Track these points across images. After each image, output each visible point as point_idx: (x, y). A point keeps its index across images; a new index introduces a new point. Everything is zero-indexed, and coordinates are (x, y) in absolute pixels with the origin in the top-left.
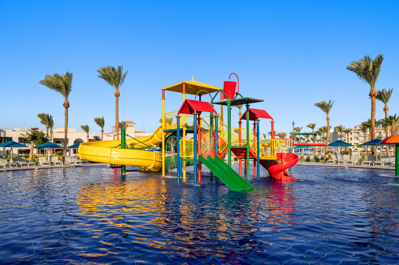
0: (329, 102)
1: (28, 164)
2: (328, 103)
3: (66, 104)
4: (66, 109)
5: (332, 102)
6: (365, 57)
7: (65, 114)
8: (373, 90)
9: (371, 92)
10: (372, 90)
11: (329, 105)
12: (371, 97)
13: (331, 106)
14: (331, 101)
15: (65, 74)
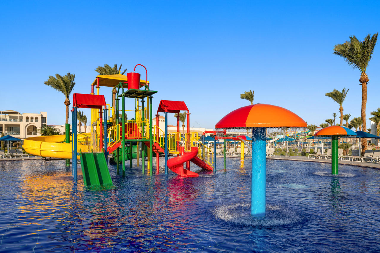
0: (343, 91)
1: (22, 156)
2: (341, 92)
3: (66, 102)
4: (67, 107)
5: (346, 91)
6: (351, 38)
7: (66, 111)
8: (364, 75)
9: (361, 78)
10: (362, 75)
11: (342, 94)
12: (361, 83)
13: (345, 95)
14: (344, 90)
15: (66, 74)
